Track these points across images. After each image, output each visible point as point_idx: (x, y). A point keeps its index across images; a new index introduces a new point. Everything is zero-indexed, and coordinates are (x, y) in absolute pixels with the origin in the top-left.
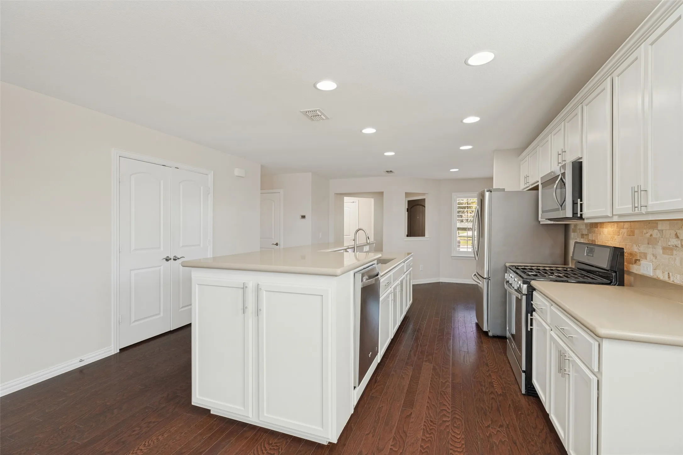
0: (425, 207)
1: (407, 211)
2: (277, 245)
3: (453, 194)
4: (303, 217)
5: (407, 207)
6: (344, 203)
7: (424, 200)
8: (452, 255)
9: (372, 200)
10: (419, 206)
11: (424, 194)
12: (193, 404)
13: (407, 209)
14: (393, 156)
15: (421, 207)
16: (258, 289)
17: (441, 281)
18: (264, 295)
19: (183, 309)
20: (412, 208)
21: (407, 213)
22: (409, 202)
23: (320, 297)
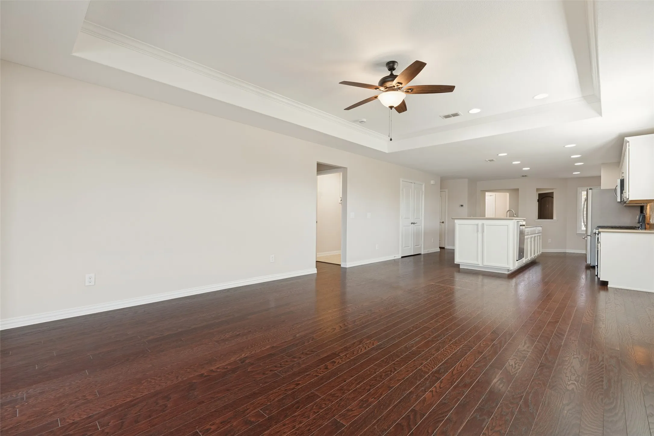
0: (553, 198)
1: (538, 201)
2: (443, 223)
3: (578, 188)
4: (462, 206)
5: (538, 199)
6: (486, 197)
7: (553, 193)
8: (578, 233)
9: (508, 194)
10: (548, 198)
11: (553, 189)
12: (455, 263)
13: (538, 200)
14: (528, 170)
15: (550, 198)
16: (483, 224)
17: (567, 252)
18: (485, 227)
19: (416, 247)
20: (542, 199)
21: (538, 203)
22: (540, 195)
23: (507, 226)
